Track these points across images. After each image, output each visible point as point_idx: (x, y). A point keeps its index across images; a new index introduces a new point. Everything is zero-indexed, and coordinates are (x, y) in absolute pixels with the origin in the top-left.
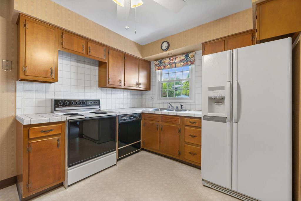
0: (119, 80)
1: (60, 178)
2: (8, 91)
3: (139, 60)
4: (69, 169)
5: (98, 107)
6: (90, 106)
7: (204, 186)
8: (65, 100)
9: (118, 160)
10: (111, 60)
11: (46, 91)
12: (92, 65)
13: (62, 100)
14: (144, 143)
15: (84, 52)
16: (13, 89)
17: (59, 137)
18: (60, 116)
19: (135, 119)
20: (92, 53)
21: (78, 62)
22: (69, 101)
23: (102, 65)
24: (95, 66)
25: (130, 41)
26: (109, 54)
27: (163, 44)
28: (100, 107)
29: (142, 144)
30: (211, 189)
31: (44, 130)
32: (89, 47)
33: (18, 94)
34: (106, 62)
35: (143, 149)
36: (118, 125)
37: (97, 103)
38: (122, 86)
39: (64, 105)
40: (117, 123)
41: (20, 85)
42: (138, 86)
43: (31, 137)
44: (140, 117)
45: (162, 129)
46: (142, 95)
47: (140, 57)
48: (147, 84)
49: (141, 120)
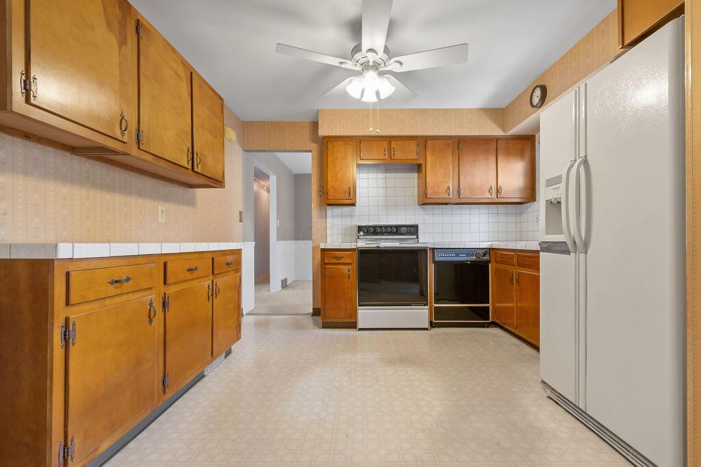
0: (446, 188)
1: (351, 316)
2: (321, 217)
3: (497, 139)
4: (359, 307)
5: (415, 237)
6: (403, 234)
7: (549, 397)
8: (370, 227)
9: (432, 325)
10: (429, 158)
11: (351, 216)
12: (407, 172)
13: (366, 227)
14: (495, 310)
15: (389, 159)
16: (325, 216)
17: (350, 267)
18: (363, 243)
19: (472, 258)
20: (399, 155)
21: (386, 172)
22: (374, 227)
23: (418, 168)
24: (411, 172)
25: (471, 110)
26: (426, 148)
27: (534, 94)
28: (417, 238)
29: (492, 313)
30: (557, 406)
31: (336, 256)
32: (394, 148)
33: (329, 220)
34: (422, 162)
35: (494, 324)
37: (413, 230)
38: (452, 196)
40: (430, 260)
41: (330, 211)
42: (494, 195)
43: (326, 261)
44: (485, 255)
45: (518, 282)
46: (521, 214)
47: (499, 132)
48: (525, 188)
49: (487, 262)
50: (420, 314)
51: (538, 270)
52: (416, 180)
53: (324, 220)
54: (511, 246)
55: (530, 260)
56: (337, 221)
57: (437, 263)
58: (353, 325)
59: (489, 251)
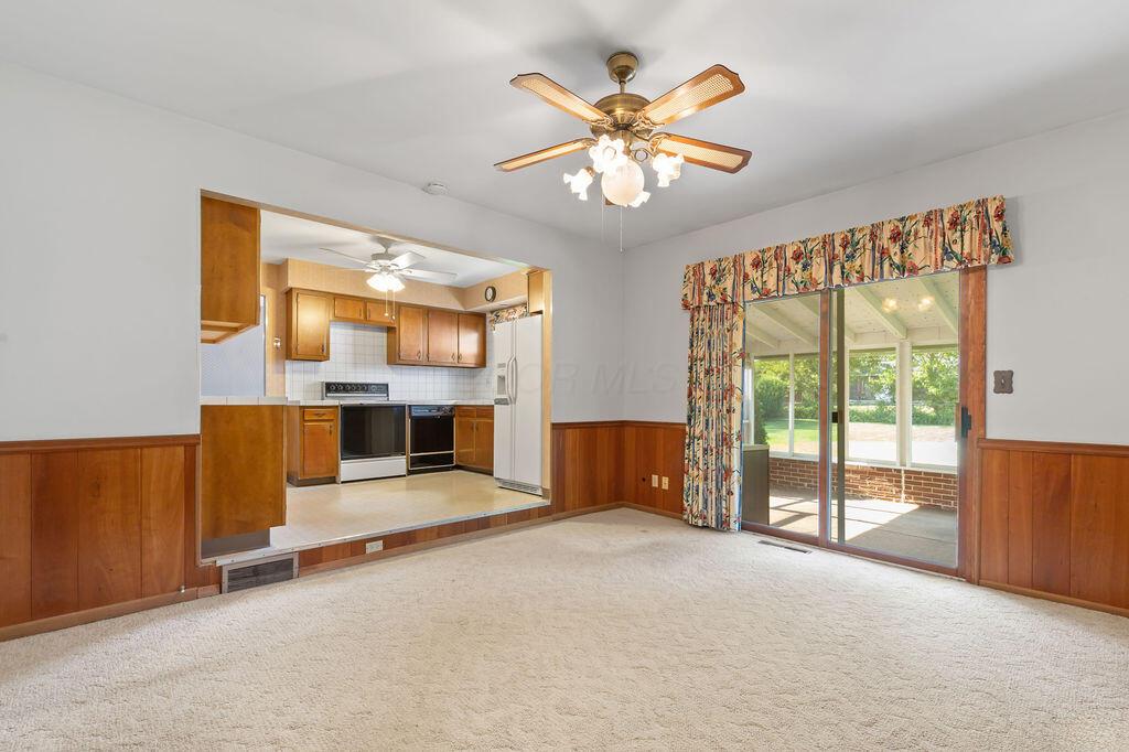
0: (417, 351)
1: (333, 471)
2: (278, 372)
3: (459, 314)
4: (341, 462)
5: (386, 394)
6: (373, 392)
8: (338, 384)
9: (410, 473)
10: (403, 323)
11: (316, 372)
12: (376, 331)
13: (334, 384)
14: (459, 456)
15: (362, 318)
16: (283, 371)
17: (332, 423)
18: (334, 400)
19: (440, 413)
20: (374, 317)
21: (354, 329)
22: (344, 385)
23: (390, 330)
24: (381, 333)
26: (399, 314)
28: (388, 395)
29: (456, 458)
31: (317, 413)
32: (369, 309)
33: (287, 375)
35: (458, 467)
36: (408, 422)
37: (384, 388)
38: (423, 359)
39: (337, 391)
40: (407, 416)
41: (289, 365)
42: (456, 361)
43: (306, 418)
44: (451, 411)
45: (477, 429)
46: (474, 377)
47: (461, 309)
48: (479, 356)
49: (452, 417)
50: (399, 463)
51: (493, 418)
52: (385, 339)
53: (281, 375)
54: (472, 403)
55: (487, 412)
56: (298, 377)
57: (412, 418)
58: (332, 480)
59: (453, 408)
